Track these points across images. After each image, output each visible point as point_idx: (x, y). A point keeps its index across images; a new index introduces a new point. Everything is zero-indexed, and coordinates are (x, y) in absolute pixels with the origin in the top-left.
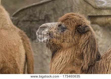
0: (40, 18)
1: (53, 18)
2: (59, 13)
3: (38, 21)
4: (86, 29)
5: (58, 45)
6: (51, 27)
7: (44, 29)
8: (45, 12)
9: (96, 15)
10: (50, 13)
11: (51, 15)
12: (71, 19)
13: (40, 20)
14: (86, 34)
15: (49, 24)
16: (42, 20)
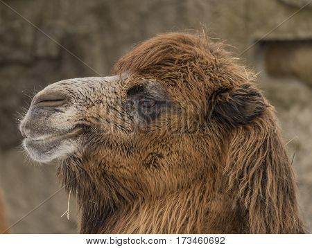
0: (40, 52)
1: (96, 50)
2: (124, 26)
3: (27, 65)
4: (252, 107)
5: (124, 179)
6: (92, 96)
7: (60, 108)
8: (61, 23)
9: (289, 36)
10: (82, 28)
11: (87, 37)
12: (185, 62)
13: (37, 59)
14: (250, 127)
15: (77, 84)
16: (49, 58)
